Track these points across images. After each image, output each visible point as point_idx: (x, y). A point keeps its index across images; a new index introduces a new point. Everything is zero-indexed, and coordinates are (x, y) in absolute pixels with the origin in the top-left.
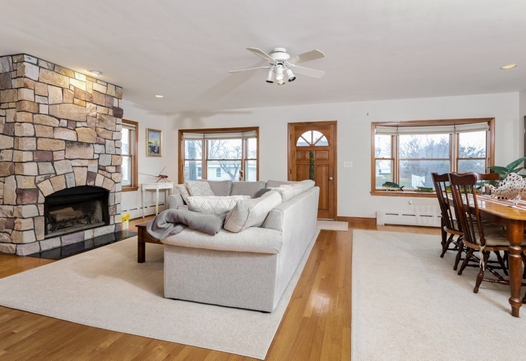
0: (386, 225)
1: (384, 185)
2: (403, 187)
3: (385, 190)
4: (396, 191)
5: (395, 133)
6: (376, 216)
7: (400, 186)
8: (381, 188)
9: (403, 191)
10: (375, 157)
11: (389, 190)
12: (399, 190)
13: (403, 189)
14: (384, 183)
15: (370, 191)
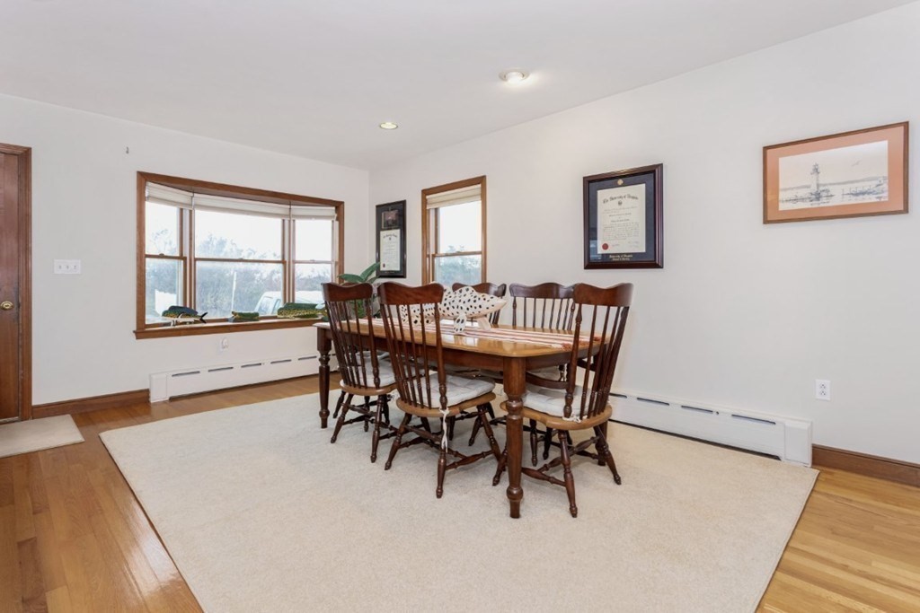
0: (172, 399)
1: (165, 314)
2: (205, 314)
3: (168, 324)
4: (190, 323)
5: (186, 205)
6: (150, 385)
7: (200, 313)
8: (160, 320)
9: (204, 322)
10: (147, 253)
11: (177, 323)
12: (196, 322)
13: (204, 318)
14: (167, 309)
15: (135, 329)
